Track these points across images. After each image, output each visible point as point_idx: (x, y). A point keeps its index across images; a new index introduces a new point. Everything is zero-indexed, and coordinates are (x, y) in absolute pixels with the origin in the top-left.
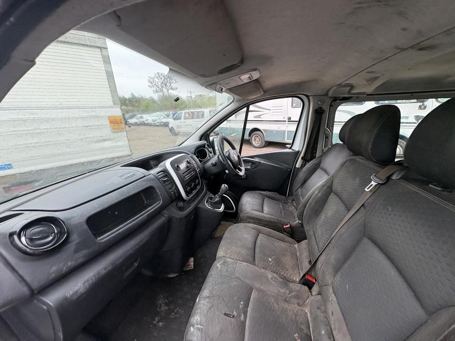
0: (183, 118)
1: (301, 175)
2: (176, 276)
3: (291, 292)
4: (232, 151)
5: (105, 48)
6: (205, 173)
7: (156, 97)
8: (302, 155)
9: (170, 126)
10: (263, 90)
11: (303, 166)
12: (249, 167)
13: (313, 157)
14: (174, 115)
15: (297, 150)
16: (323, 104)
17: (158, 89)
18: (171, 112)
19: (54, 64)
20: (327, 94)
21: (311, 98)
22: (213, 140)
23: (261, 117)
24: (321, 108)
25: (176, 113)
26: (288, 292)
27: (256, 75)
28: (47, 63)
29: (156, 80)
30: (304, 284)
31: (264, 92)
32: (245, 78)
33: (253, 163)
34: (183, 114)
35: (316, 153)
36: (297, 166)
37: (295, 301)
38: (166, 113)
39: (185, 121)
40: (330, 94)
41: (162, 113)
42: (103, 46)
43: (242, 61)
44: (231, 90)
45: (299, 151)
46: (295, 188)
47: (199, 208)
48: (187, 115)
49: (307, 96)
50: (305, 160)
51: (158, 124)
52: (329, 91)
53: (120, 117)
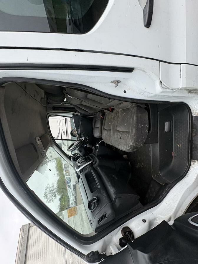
0: (69, 176)
1: (83, 112)
2: (130, 162)
3: (115, 116)
4: (74, 144)
5: (29, 225)
6: (84, 155)
7: (59, 197)
8: (74, 113)
9: (75, 184)
10: (45, 134)
11: (79, 112)
12: (83, 135)
13: (74, 108)
14: (68, 183)
15: (72, 115)
16: (50, 107)
17: (53, 196)
18: (67, 185)
19: (39, 255)
20: (46, 107)
21: (48, 113)
22: (72, 154)
23: (64, 131)
24: (52, 108)
25: (67, 182)
26: (115, 117)
27: (38, 138)
28: (39, 259)
29: (48, 197)
30: (113, 111)
31: (46, 133)
32: (39, 142)
33: (80, 134)
34: (67, 176)
35: (72, 107)
36: (80, 114)
37: (117, 114)
38: (67, 188)
39: (71, 175)
40: (45, 106)
41: (68, 190)
42: (28, 226)
43: (32, 144)
44: (46, 148)
45: (73, 114)
46: (89, 114)
47: (97, 155)
48: (67, 174)
49: (47, 114)
50: (76, 111)
51: (75, 192)
52: (44, 107)
53: (68, 211)
